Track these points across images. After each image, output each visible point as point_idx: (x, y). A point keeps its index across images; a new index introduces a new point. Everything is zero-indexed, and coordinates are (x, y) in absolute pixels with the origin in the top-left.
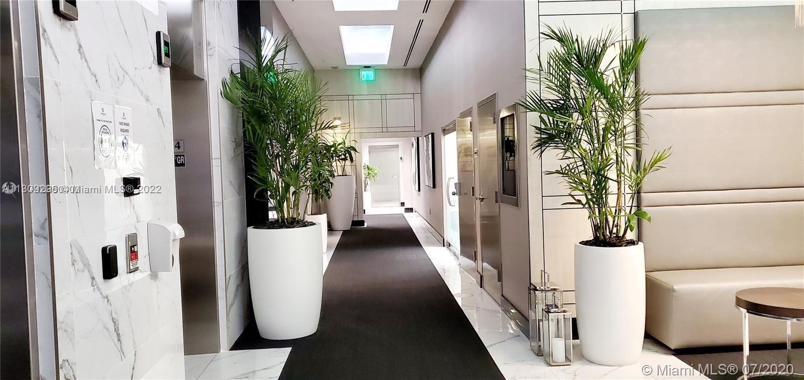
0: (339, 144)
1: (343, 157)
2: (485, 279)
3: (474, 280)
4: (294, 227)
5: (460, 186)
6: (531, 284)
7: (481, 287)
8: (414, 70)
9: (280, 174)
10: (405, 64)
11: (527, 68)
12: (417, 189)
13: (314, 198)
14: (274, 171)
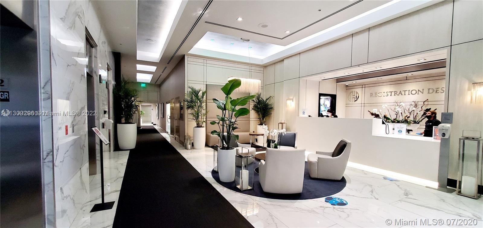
2: (175, 138)
5: (171, 117)
8: (157, 85)
10: (155, 83)
11: (185, 93)
12: (158, 118)
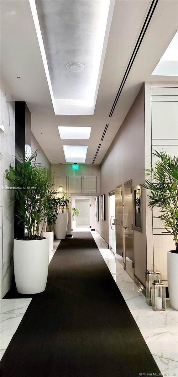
0: (61, 198)
1: (63, 204)
2: (127, 266)
3: (122, 266)
4: (36, 240)
5: (116, 220)
6: (147, 271)
7: (125, 270)
8: (97, 165)
9: (31, 214)
10: (93, 163)
11: (146, 169)
12: (97, 220)
13: (48, 224)
14: (28, 212)
